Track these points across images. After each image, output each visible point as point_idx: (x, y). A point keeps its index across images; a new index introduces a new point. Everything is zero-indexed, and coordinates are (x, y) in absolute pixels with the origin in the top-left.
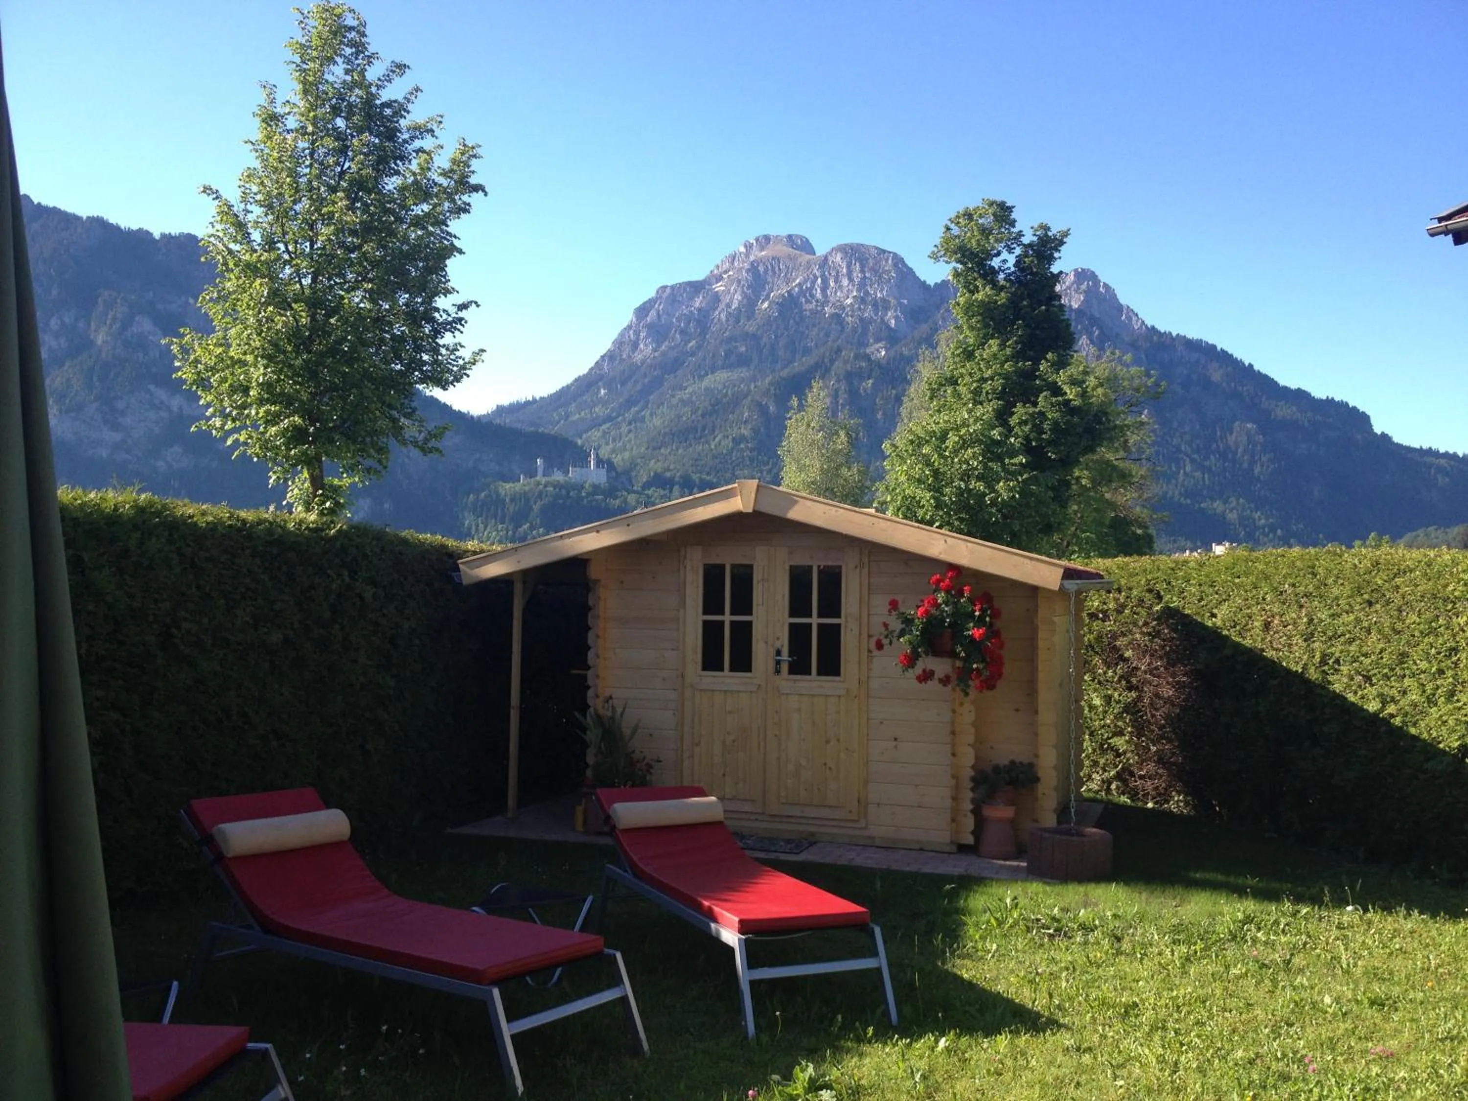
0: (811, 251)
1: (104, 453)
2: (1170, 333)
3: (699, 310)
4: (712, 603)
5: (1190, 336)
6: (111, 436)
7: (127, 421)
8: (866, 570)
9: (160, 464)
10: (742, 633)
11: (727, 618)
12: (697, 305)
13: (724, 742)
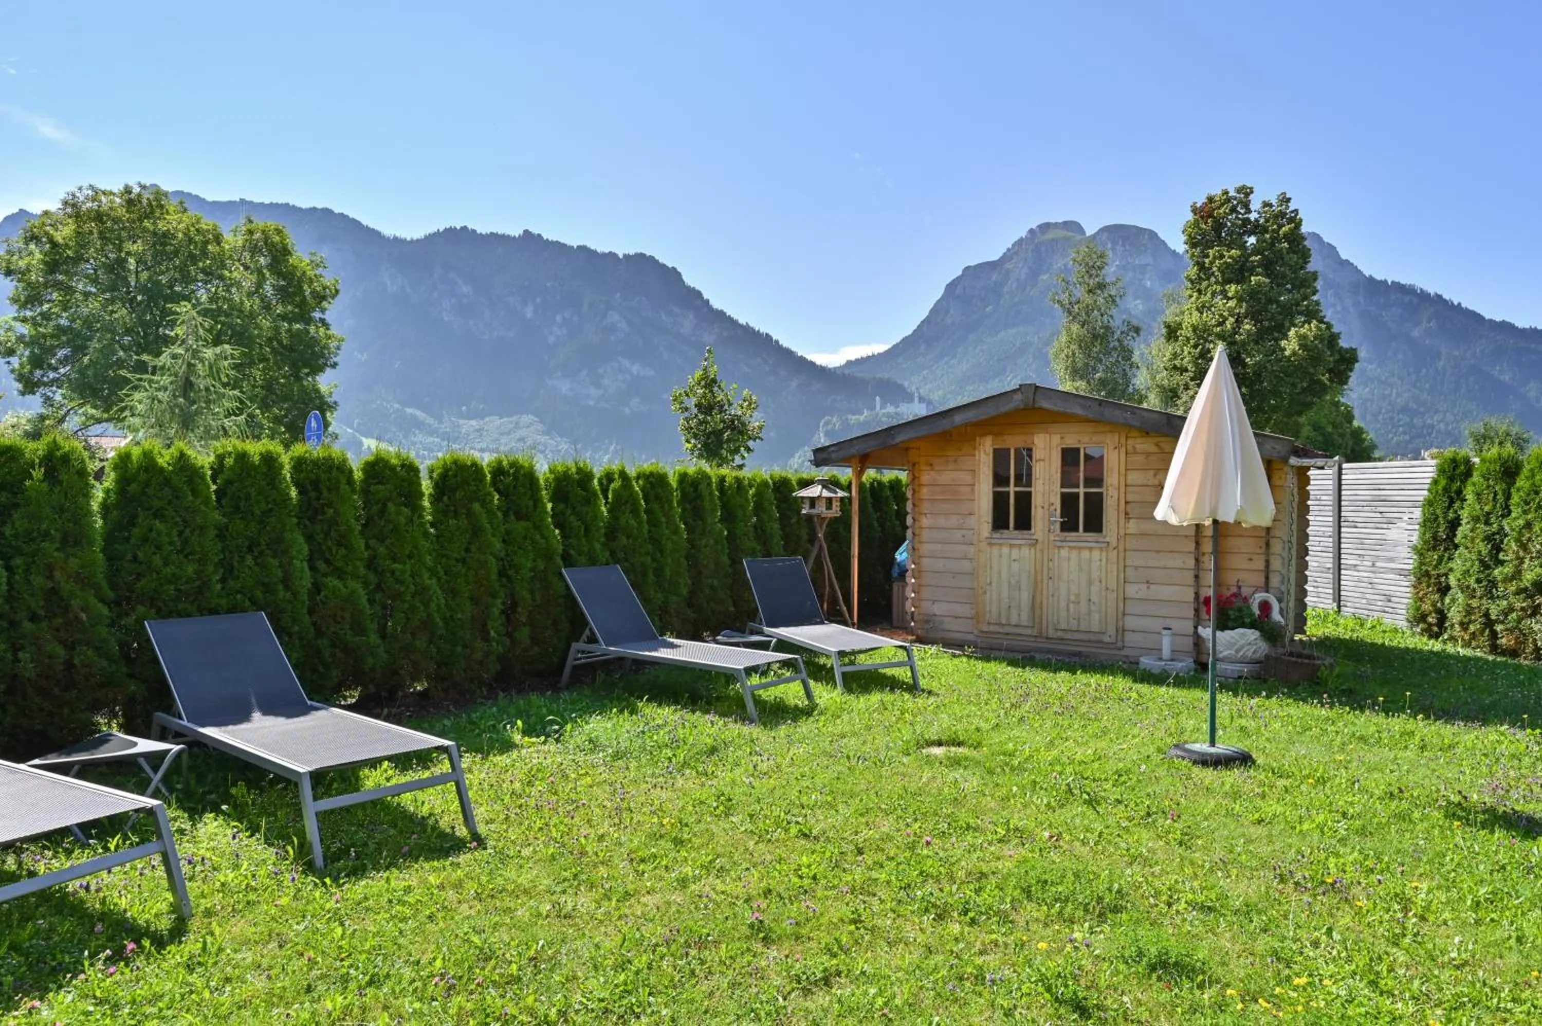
0: (1082, 231)
1: (591, 403)
2: (1386, 281)
3: (995, 283)
4: (1000, 479)
5: (1403, 282)
6: (594, 392)
7: (606, 382)
8: (1123, 450)
9: (627, 410)
10: (1024, 501)
11: (1012, 489)
12: (994, 278)
13: (1009, 582)
